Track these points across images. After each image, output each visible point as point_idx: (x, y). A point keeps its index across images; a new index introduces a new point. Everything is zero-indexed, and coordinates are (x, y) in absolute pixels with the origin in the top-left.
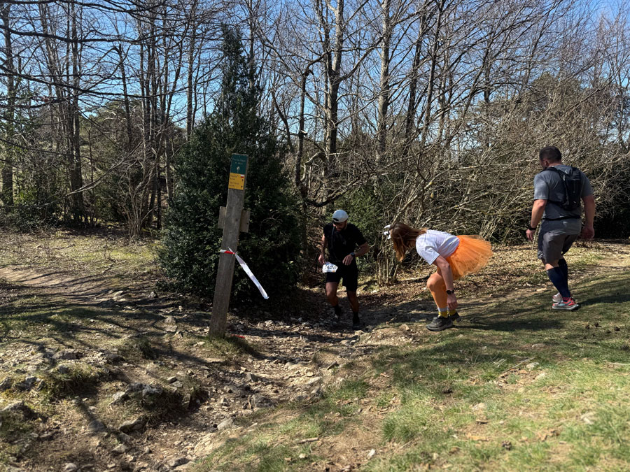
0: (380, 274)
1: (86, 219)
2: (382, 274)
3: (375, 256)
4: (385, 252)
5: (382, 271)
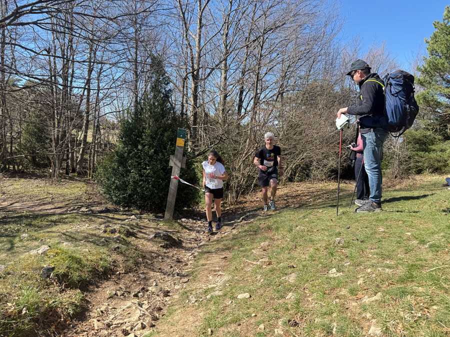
1: (14, 167)
3: (227, 188)
4: (233, 186)
5: (231, 197)
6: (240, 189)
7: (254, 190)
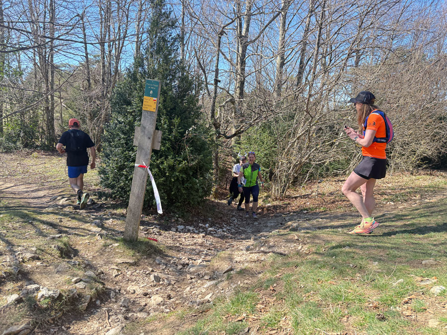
0: (273, 192)
2: (275, 191)
4: (277, 175)
5: (275, 189)
6: (287, 180)
7: (309, 180)
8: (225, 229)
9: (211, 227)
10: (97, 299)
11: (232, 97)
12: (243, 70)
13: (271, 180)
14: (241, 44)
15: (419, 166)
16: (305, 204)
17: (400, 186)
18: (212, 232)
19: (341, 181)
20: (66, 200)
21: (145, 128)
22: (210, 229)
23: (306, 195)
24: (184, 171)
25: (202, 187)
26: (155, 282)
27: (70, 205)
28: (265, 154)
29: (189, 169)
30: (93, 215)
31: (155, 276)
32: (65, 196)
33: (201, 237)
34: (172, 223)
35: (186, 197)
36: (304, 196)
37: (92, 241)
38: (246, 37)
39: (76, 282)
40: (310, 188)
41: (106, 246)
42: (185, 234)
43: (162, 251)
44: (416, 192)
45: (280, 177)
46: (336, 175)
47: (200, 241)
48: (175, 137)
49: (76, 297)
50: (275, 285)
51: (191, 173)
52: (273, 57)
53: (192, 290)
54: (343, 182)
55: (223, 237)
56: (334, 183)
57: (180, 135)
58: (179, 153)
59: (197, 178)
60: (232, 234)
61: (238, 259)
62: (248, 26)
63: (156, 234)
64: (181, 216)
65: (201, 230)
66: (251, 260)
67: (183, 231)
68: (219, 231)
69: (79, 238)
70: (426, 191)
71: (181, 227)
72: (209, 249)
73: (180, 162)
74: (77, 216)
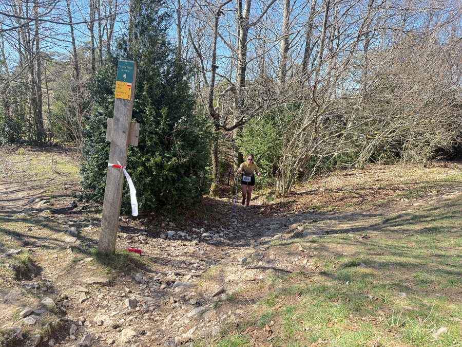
0: (278, 188)
1: (45, 139)
2: (279, 188)
3: (274, 173)
4: (282, 170)
5: (280, 185)
6: (293, 175)
7: (316, 174)
8: (222, 234)
9: (206, 231)
10: (50, 337)
11: (233, 85)
12: (244, 55)
13: (274, 176)
14: (242, 26)
15: (433, 158)
16: (311, 201)
17: (413, 180)
18: (206, 238)
19: (350, 175)
20: (44, 203)
21: (118, 120)
22: (204, 234)
23: (312, 191)
24: (174, 169)
25: (195, 187)
26: (130, 308)
27: (48, 209)
28: (269, 147)
29: (180, 166)
30: (71, 221)
31: (130, 301)
32: (43, 198)
33: (194, 245)
34: (162, 228)
35: (177, 199)
36: (310, 192)
37: (61, 255)
38: (247, 18)
39: (25, 316)
40: (317, 183)
41: (75, 262)
42: (176, 241)
43: (144, 265)
44: (432, 187)
45: (284, 172)
46: (345, 168)
47: (192, 249)
48: (164, 130)
49: (20, 339)
50: (272, 323)
51: (183, 172)
52: (276, 41)
53: (173, 319)
54: (352, 176)
55: (218, 244)
56: (342, 177)
57: (169, 128)
58: (168, 148)
59: (189, 177)
60: (229, 239)
61: (231, 277)
62: (249, 6)
63: (141, 243)
64: (172, 220)
65: (195, 236)
66: (247, 279)
67: (174, 238)
68: (215, 236)
69: (46, 251)
70: (442, 186)
71: (171, 233)
72: (202, 260)
73: (169, 159)
74: (51, 224)
